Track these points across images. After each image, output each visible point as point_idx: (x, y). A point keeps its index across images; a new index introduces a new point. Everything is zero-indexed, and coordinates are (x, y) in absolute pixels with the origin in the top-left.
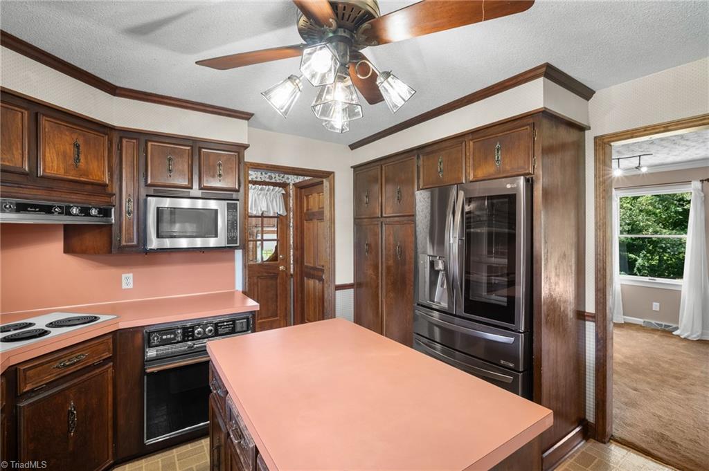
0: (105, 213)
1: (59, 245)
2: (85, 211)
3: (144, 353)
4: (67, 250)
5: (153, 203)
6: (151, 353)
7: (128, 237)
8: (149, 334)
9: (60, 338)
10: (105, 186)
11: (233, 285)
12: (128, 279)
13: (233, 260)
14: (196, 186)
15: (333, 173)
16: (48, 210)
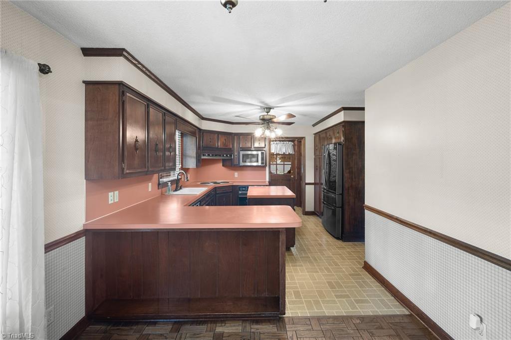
0: (231, 156)
1: (221, 164)
2: (227, 156)
3: (238, 192)
4: (223, 166)
5: (242, 153)
6: (240, 192)
7: (236, 162)
8: (240, 187)
9: (222, 185)
10: (231, 149)
11: (265, 179)
12: (236, 174)
13: (265, 170)
14: (253, 147)
15: (304, 137)
16: (220, 156)
